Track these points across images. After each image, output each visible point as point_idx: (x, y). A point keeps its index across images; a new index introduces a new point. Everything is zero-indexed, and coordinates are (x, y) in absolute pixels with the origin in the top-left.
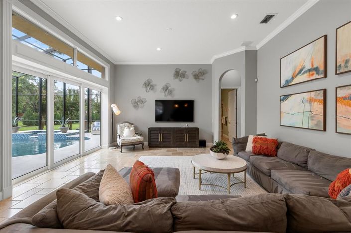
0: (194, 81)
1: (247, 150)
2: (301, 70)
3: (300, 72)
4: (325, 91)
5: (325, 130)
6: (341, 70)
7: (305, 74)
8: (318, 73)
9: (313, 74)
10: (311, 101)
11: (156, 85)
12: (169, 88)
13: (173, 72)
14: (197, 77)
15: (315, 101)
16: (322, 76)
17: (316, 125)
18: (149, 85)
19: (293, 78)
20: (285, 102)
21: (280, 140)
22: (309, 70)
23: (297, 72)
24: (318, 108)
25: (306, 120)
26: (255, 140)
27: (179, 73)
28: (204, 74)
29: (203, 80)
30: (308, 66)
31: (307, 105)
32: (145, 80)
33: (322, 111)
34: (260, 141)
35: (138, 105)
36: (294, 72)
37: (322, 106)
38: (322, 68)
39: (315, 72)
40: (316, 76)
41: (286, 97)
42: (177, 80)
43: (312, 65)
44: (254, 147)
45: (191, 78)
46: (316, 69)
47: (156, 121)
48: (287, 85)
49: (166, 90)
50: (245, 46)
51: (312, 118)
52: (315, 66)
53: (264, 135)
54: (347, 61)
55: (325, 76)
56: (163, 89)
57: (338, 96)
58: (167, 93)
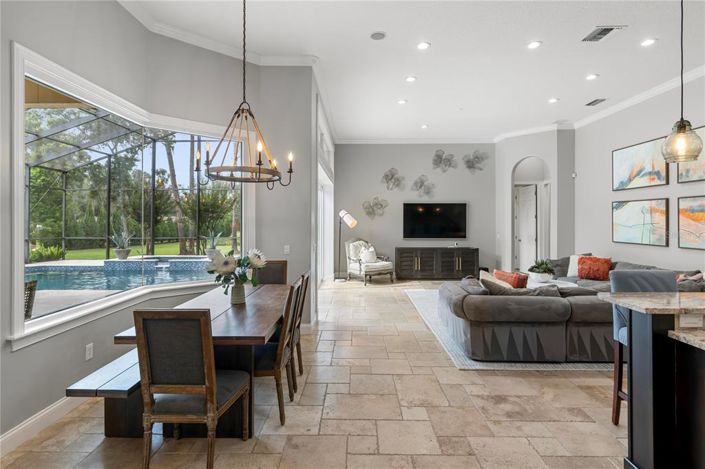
0: (467, 171)
1: (569, 275)
2: (640, 171)
3: (638, 174)
4: (667, 200)
5: (667, 245)
6: (684, 180)
7: (646, 178)
8: (659, 178)
9: (653, 179)
10: (652, 211)
11: (403, 178)
12: (426, 183)
13: (432, 156)
14: (471, 164)
15: (657, 211)
16: (664, 182)
17: (659, 240)
18: (392, 178)
19: (630, 180)
20: (619, 211)
21: (613, 261)
22: (650, 173)
23: (635, 173)
24: (661, 219)
25: (647, 233)
26: (581, 261)
27: (442, 160)
28: (483, 159)
29: (481, 169)
30: (648, 169)
31: (648, 216)
32: (386, 170)
33: (664, 224)
34: (589, 262)
35: (373, 210)
36: (632, 173)
37: (664, 218)
38: (664, 174)
39: (656, 177)
40: (657, 182)
41: (621, 203)
42: (439, 170)
43: (653, 167)
44: (580, 271)
45: (462, 165)
46: (658, 174)
47: (405, 237)
48: (622, 188)
49: (421, 187)
50: (556, 125)
51: (653, 231)
52: (656, 170)
53: (590, 254)
54: (688, 171)
55: (668, 183)
56: (416, 183)
57: (681, 207)
58: (422, 190)
